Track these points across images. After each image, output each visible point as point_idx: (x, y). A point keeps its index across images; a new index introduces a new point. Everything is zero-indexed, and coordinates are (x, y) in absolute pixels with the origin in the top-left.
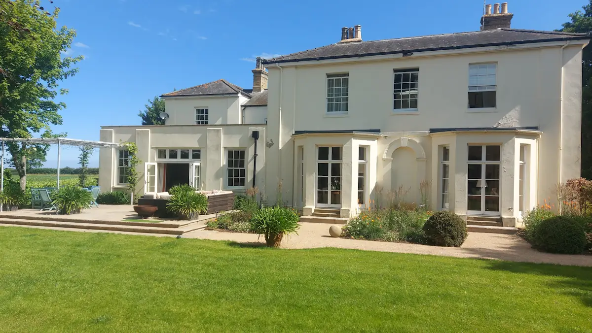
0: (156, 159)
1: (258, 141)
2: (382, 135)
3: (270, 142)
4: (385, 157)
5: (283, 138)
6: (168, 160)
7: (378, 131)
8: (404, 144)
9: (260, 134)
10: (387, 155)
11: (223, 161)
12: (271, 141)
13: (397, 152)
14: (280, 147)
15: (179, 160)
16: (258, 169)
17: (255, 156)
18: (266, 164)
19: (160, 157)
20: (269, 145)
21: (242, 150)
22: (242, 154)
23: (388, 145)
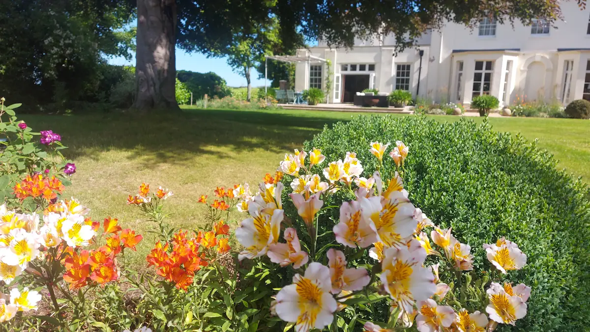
0: (340, 71)
1: (423, 57)
2: (521, 52)
3: (432, 58)
4: (522, 69)
5: (443, 55)
6: (349, 72)
7: (518, 50)
8: (538, 59)
9: (424, 53)
10: (524, 67)
11: (394, 72)
12: (434, 57)
13: (532, 65)
14: (440, 62)
15: (358, 72)
16: (421, 78)
17: (420, 68)
18: (428, 75)
19: (342, 70)
20: (431, 60)
21: (408, 64)
22: (409, 67)
23: (526, 59)
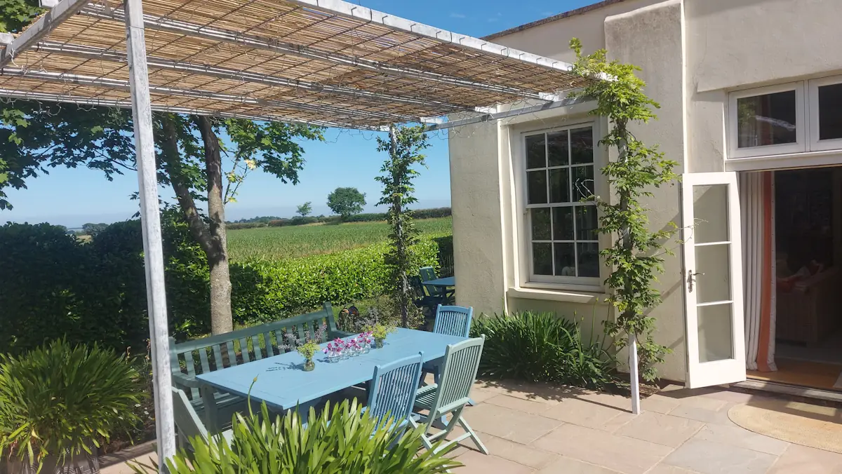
0: (728, 150)
19: (747, 139)
